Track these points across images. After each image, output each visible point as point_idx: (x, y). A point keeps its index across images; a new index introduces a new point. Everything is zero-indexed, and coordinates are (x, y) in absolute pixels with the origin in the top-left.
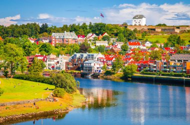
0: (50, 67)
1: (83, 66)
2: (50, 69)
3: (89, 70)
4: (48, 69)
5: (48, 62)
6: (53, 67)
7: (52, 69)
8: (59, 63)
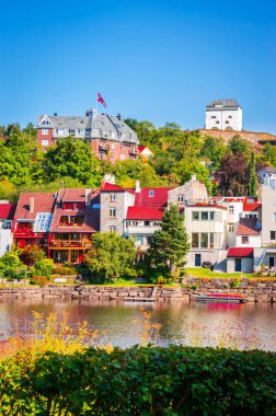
6: (240, 256)
7: (231, 264)
8: (259, 230)
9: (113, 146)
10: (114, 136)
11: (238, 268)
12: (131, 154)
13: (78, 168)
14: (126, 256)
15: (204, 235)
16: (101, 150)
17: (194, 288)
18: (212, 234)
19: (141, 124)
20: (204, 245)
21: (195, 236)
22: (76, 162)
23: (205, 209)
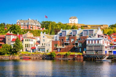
0: (29, 49)
1: (84, 45)
2: (28, 51)
3: (97, 51)
4: (24, 51)
5: (25, 43)
6: (33, 49)
7: (32, 51)
8: (40, 43)
9: (34, 26)
10: (34, 24)
11: (33, 52)
12: (39, 29)
13: (16, 31)
14: (7, 49)
15: (27, 45)
16: (31, 27)
17: (21, 56)
18: (29, 44)
19: (53, 22)
20: (27, 47)
21: (26, 45)
22: (16, 30)
23: (28, 39)
